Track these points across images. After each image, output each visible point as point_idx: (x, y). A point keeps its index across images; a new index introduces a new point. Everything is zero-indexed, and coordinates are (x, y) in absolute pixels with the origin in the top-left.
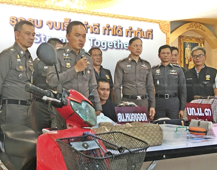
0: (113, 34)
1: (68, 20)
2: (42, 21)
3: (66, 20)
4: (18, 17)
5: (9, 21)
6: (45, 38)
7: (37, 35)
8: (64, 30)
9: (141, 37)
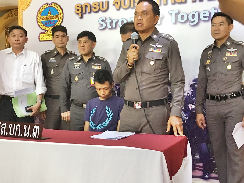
6: (111, 23)
7: (102, 21)
8: (134, 7)
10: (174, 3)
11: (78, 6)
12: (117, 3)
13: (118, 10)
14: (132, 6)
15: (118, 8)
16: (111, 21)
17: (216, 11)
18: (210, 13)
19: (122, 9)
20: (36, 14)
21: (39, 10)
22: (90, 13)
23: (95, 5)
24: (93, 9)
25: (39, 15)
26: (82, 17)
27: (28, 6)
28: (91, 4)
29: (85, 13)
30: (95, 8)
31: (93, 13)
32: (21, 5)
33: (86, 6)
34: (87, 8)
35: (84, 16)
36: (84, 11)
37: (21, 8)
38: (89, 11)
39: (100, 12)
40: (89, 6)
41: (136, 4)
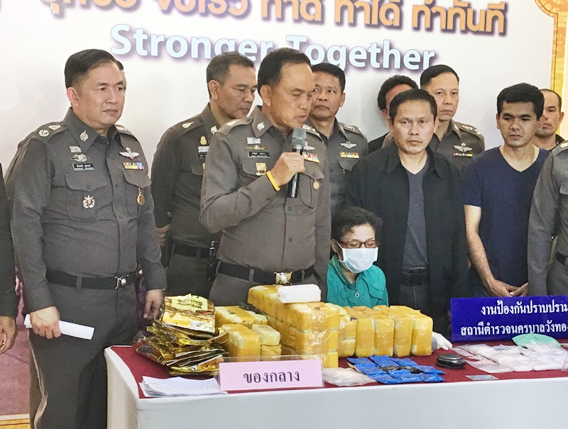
6: (146, 43)
7: (122, 33)
8: (206, 13)
9: (466, 30)
10: (299, 19)
13: (167, 11)
14: (202, 9)
15: (166, 9)
16: (145, 37)
17: (379, 51)
18: (369, 55)
19: (175, 12)
22: (86, 6)
26: (60, 15)
29: (71, 5)
31: (93, 8)
35: (68, 12)
38: (84, 2)
39: (116, 10)
41: (211, 6)
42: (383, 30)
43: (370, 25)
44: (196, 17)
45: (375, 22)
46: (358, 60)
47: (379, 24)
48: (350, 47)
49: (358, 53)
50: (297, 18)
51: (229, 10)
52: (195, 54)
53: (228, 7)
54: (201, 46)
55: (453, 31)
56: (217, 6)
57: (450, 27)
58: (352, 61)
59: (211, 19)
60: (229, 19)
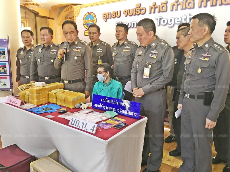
0: (182, 8)
1: (138, 5)
2: (121, 12)
3: (137, 5)
4: (106, 13)
5: (102, 16)
8: (135, 15)
9: (222, 4)
10: (160, 12)
11: (104, 14)
12: (125, 12)
13: (126, 16)
14: (134, 14)
15: (126, 15)
17: (185, 17)
18: (182, 19)
19: (128, 16)
20: (83, 19)
21: (84, 17)
22: (110, 18)
23: (114, 13)
24: (112, 16)
25: (84, 20)
26: (106, 21)
27: (79, 14)
28: (111, 13)
29: (108, 18)
30: (113, 15)
31: (112, 18)
32: (75, 13)
33: (108, 14)
34: (109, 16)
35: (108, 20)
36: (107, 18)
37: (75, 15)
38: (110, 17)
39: (116, 18)
40: (110, 14)
41: (136, 13)
42: (187, 10)
43: (182, 9)
44: (133, 16)
45: (184, 7)
46: (178, 21)
47: (186, 8)
48: (175, 17)
49: (178, 19)
50: (159, 11)
51: (141, 13)
52: (132, 26)
53: (140, 12)
54: (134, 24)
55: (216, 5)
56: (138, 12)
57: (214, 4)
58: (176, 22)
59: (136, 16)
60: (141, 15)
